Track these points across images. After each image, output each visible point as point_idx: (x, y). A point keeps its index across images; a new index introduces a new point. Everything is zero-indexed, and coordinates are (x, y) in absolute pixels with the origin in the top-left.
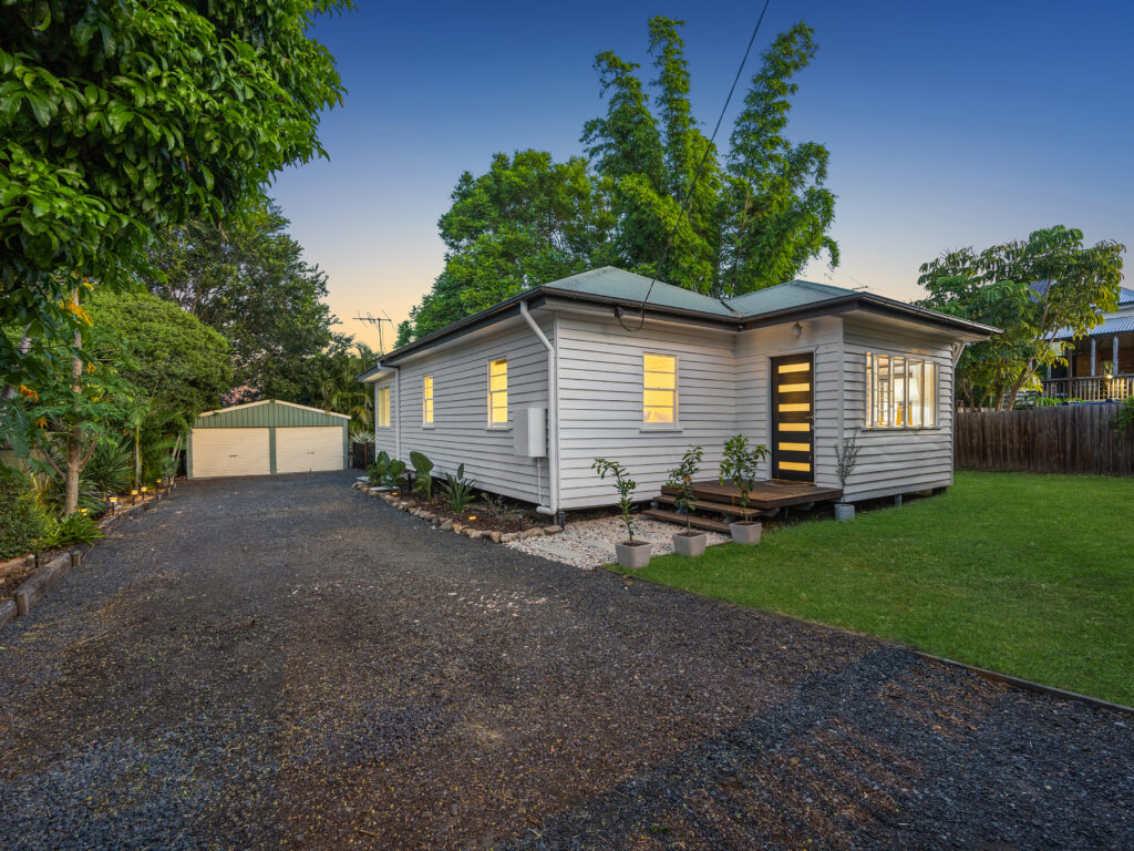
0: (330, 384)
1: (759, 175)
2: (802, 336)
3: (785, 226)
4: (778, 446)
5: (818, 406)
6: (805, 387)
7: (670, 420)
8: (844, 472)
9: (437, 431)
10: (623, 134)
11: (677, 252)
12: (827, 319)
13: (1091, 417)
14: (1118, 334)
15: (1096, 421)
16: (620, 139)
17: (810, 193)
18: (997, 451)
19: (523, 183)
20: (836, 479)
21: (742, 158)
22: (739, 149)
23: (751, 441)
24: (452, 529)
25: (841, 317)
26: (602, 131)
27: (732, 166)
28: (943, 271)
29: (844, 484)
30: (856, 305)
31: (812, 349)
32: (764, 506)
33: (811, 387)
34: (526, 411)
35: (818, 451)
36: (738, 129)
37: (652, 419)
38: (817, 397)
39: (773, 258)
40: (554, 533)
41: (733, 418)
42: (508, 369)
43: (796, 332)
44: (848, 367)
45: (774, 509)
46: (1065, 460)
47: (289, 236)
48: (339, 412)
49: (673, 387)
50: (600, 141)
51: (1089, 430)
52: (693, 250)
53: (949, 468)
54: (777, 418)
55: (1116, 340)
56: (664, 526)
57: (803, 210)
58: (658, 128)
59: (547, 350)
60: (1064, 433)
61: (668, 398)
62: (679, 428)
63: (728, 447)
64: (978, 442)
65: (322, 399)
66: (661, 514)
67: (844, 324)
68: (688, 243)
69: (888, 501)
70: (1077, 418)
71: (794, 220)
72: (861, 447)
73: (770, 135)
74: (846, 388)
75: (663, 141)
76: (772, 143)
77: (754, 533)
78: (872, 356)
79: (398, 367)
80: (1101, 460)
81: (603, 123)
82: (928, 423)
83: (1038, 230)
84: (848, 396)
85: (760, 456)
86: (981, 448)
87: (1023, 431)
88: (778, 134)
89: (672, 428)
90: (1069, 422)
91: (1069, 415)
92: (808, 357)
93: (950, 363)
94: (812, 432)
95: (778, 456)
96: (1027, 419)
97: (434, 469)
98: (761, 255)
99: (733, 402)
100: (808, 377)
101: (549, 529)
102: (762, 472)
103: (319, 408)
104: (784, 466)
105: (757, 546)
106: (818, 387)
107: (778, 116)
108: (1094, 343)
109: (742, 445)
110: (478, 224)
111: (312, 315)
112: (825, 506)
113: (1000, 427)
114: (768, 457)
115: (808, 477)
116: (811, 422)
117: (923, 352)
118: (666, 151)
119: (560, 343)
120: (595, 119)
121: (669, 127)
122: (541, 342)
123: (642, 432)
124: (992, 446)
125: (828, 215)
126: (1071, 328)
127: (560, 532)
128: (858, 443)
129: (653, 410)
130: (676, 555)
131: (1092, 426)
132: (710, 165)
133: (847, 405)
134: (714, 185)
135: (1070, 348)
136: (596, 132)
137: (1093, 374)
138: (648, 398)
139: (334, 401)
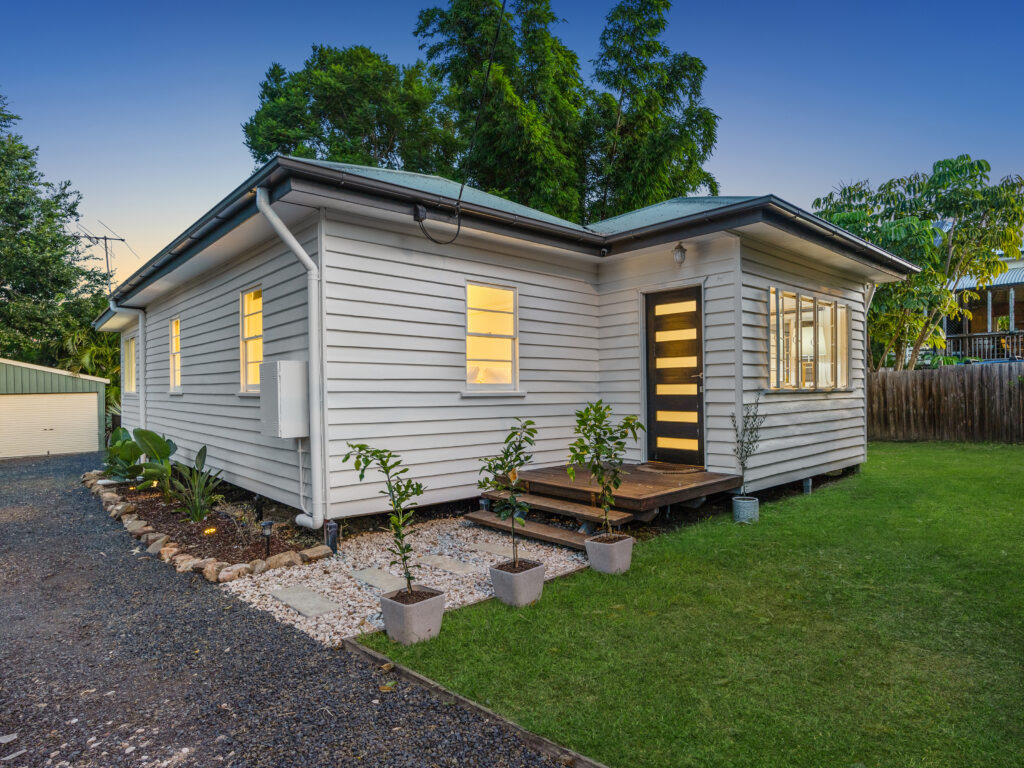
0: (81, 336)
1: (633, 87)
2: (686, 264)
3: (660, 149)
4: (655, 416)
5: (708, 359)
6: (690, 334)
7: (508, 380)
8: (744, 453)
9: (185, 398)
10: (469, 28)
11: (538, 174)
12: (718, 237)
13: (1001, 378)
14: (1015, 285)
15: (1006, 382)
16: (464, 34)
17: (688, 113)
18: (900, 418)
19: (338, 85)
20: (734, 462)
21: (613, 65)
22: (612, 53)
23: (615, 409)
24: (159, 555)
25: (738, 234)
26: (441, 25)
27: (602, 73)
28: (839, 208)
29: (744, 469)
30: (761, 214)
31: (700, 281)
32: (636, 506)
33: (699, 333)
34: (275, 365)
35: (709, 423)
36: (611, 27)
37: (481, 379)
38: (708, 347)
39: (648, 189)
40: (316, 559)
41: (597, 377)
42: (264, 304)
43: (678, 257)
44: (747, 306)
45: (653, 510)
46: (972, 426)
47: (19, 138)
48: (93, 374)
49: (511, 332)
50: (439, 38)
51: (997, 393)
52: (559, 173)
53: (863, 441)
54: (654, 377)
55: (1012, 292)
56: (494, 537)
57: (681, 132)
58: (512, 24)
59: (307, 270)
60: (971, 396)
61: (505, 349)
62: (519, 391)
63: (582, 420)
64: (879, 408)
65: (70, 356)
66: (490, 518)
67: (743, 246)
68: (552, 162)
69: (796, 487)
70: (985, 379)
71: (671, 142)
72: (766, 416)
73: (646, 39)
74: (744, 335)
75: (517, 39)
76: (648, 48)
77: (620, 554)
78: (776, 292)
79: (143, 309)
80: (1012, 426)
81: (443, 15)
82: (842, 384)
83: (942, 160)
84: (747, 345)
85: (630, 432)
86: (882, 413)
87: (928, 394)
88: (657, 39)
89: (511, 392)
90: (977, 383)
91: (977, 376)
92: (694, 293)
93: (862, 309)
94: (700, 395)
95: (655, 429)
96: (931, 380)
97: (178, 451)
98: (634, 183)
99: (596, 355)
100: (694, 320)
101: (308, 553)
102: (634, 452)
103: (63, 368)
104: (663, 443)
105: (625, 575)
106: (708, 334)
107: (656, 17)
108: (990, 295)
109: (603, 416)
110: (291, 133)
111: (54, 244)
112: (720, 499)
113: (903, 389)
114: (641, 433)
115: (696, 459)
116: (699, 383)
117: (834, 292)
118: (520, 51)
119: (327, 259)
120: (431, 8)
121: (524, 21)
122: (299, 261)
123: (463, 398)
124: (894, 411)
125: (709, 139)
126: (974, 276)
127: (328, 556)
128: (762, 410)
129: (483, 366)
130: (494, 600)
131: (1001, 387)
132: (571, 80)
133: (747, 358)
134: (576, 102)
135: (975, 298)
136: (435, 26)
137: (990, 330)
138: (473, 347)
139: (86, 360)
